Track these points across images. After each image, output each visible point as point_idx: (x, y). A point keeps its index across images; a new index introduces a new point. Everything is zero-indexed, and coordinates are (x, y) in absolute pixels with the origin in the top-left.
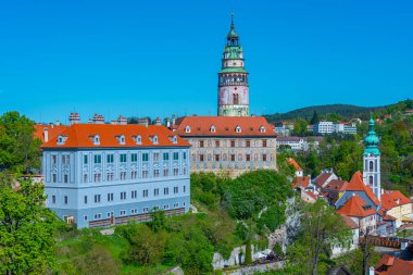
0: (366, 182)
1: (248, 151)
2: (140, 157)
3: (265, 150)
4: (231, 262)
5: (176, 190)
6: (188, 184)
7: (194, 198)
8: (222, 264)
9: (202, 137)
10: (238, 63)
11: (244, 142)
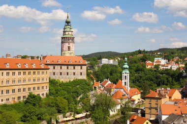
0: (123, 84)
1: (74, 71)
5: (43, 87)
9: (54, 65)
10: (70, 33)
11: (72, 67)
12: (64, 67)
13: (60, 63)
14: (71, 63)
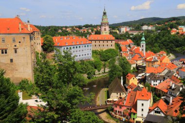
0: (140, 51)
1: (107, 44)
2: (78, 47)
3: (112, 44)
4: (101, 72)
5: (88, 54)
6: (91, 53)
7: (93, 56)
8: (98, 73)
9: (95, 41)
10: (106, 20)
11: (106, 42)
12: (101, 42)
13: (99, 39)
14: (105, 39)
